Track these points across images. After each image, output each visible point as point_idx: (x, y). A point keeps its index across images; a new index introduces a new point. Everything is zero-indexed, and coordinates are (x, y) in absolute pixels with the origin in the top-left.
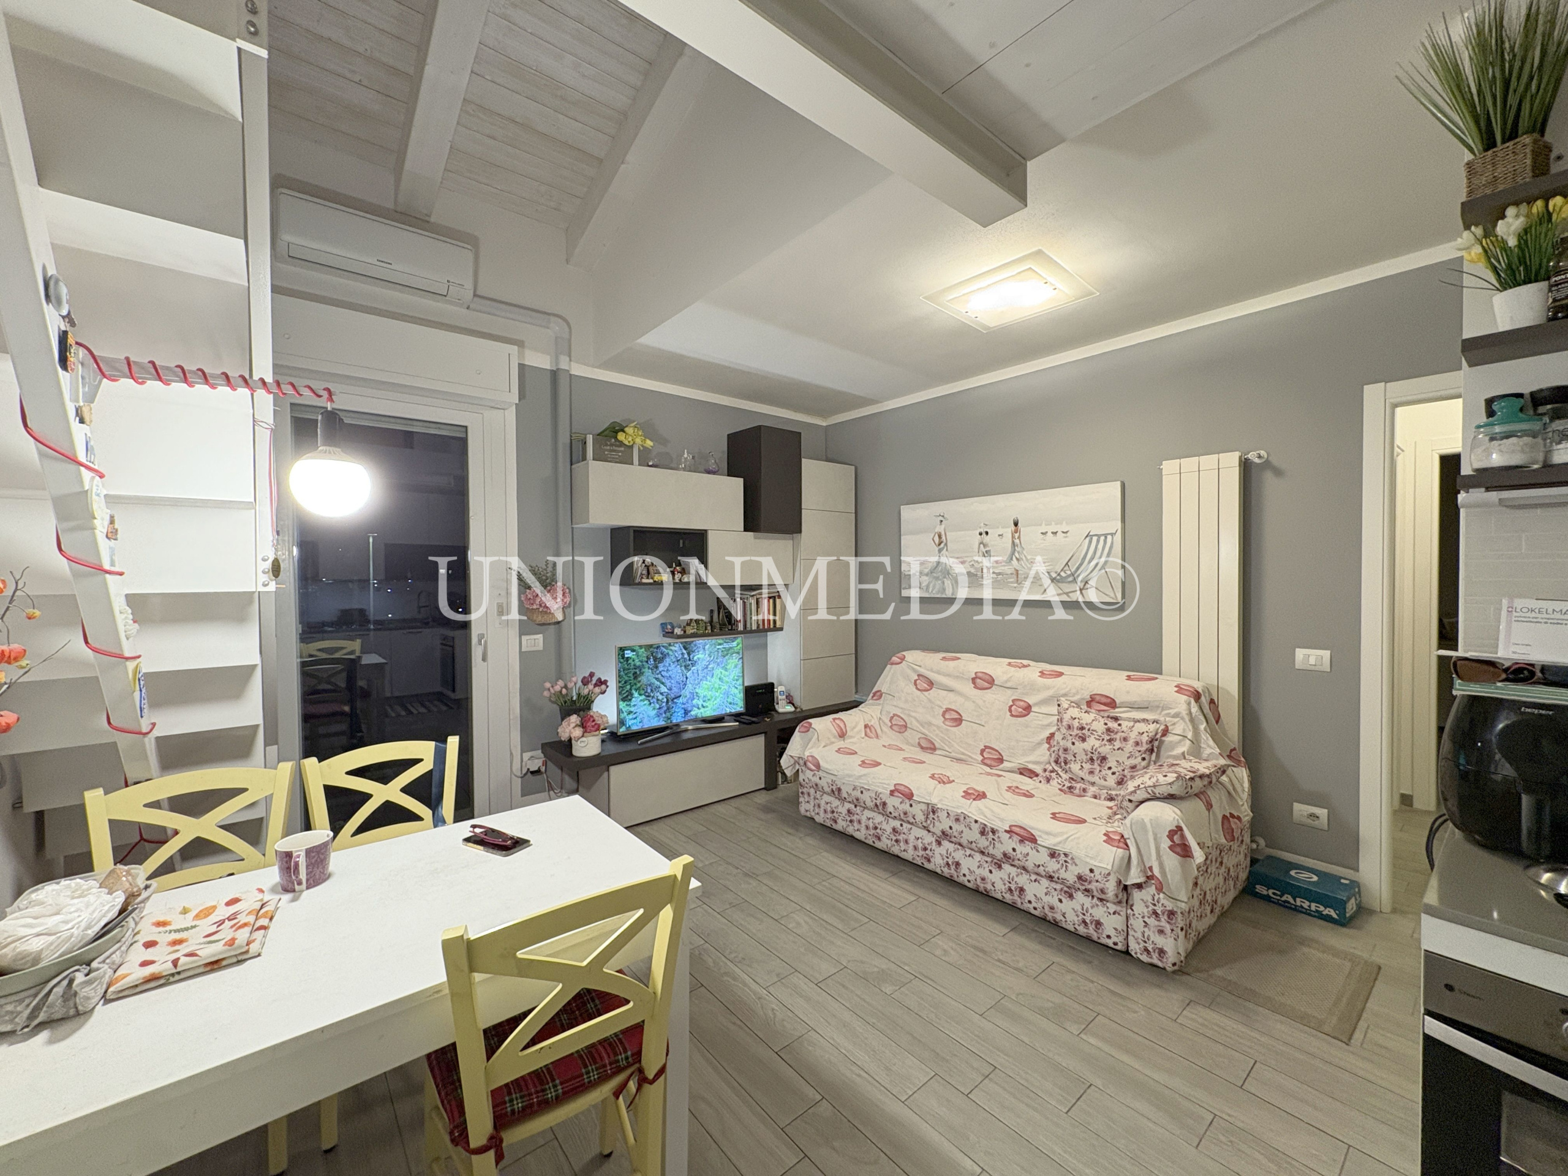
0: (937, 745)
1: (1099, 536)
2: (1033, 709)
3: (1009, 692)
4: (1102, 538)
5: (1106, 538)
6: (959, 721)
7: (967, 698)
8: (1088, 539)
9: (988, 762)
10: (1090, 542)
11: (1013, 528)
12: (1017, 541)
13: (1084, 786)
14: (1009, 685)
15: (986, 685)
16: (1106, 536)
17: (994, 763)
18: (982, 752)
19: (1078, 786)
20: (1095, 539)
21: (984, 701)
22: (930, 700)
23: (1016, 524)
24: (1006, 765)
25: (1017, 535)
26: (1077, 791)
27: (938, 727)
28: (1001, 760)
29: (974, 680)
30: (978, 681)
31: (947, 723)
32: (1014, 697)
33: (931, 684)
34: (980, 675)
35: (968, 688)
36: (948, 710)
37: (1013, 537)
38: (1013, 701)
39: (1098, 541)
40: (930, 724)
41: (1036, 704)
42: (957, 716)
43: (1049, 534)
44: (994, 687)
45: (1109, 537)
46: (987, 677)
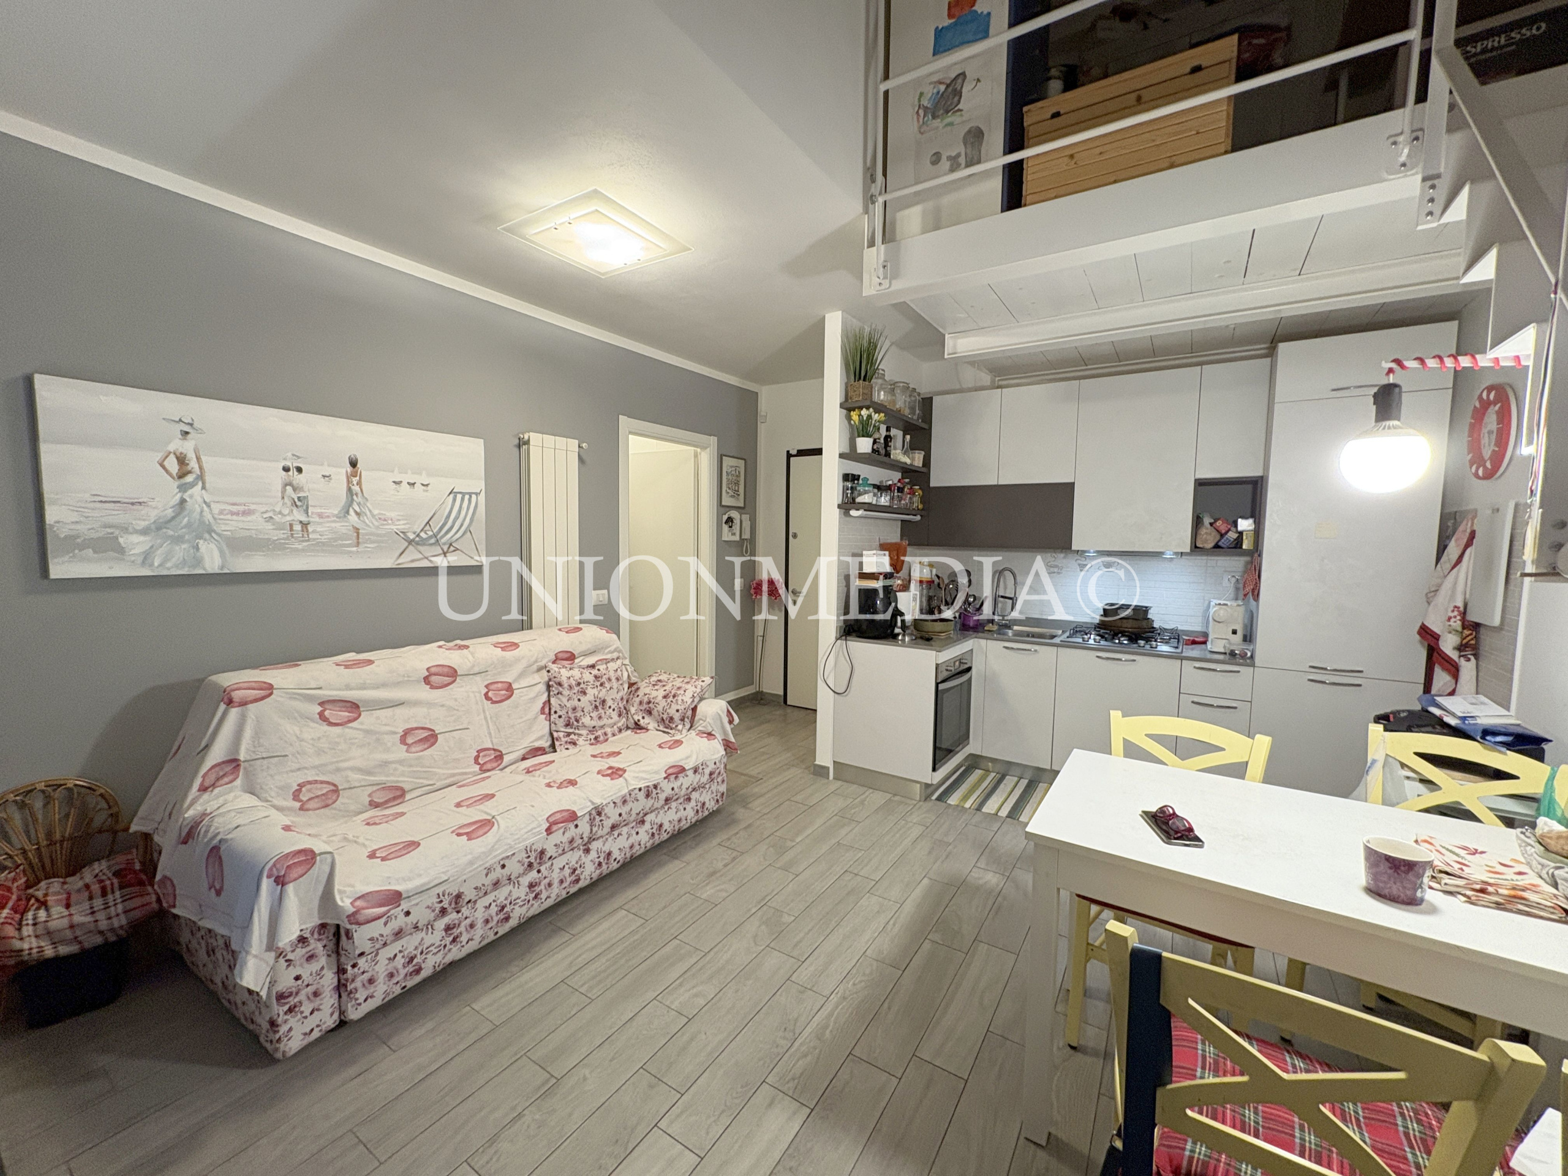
0: (406, 787)
1: (463, 494)
2: (514, 686)
3: (478, 678)
4: (467, 497)
5: (471, 497)
6: (431, 738)
7: (430, 705)
8: (452, 496)
9: (489, 766)
10: (454, 500)
11: (349, 469)
12: (356, 488)
13: (603, 731)
14: (476, 670)
15: (447, 680)
16: (470, 494)
17: (495, 765)
18: (476, 759)
19: (599, 733)
20: (459, 496)
21: (456, 700)
22: (367, 732)
23: (354, 464)
24: (507, 759)
25: (355, 480)
26: (602, 738)
27: (401, 762)
28: (500, 757)
29: (426, 680)
30: (433, 679)
31: (413, 749)
32: (486, 683)
33: (354, 707)
34: (433, 670)
35: (424, 693)
36: (407, 732)
37: (349, 482)
38: (486, 686)
39: (463, 499)
40: (385, 764)
41: (515, 680)
42: (426, 734)
43: (404, 484)
44: (458, 678)
45: (474, 497)
46: (446, 670)
